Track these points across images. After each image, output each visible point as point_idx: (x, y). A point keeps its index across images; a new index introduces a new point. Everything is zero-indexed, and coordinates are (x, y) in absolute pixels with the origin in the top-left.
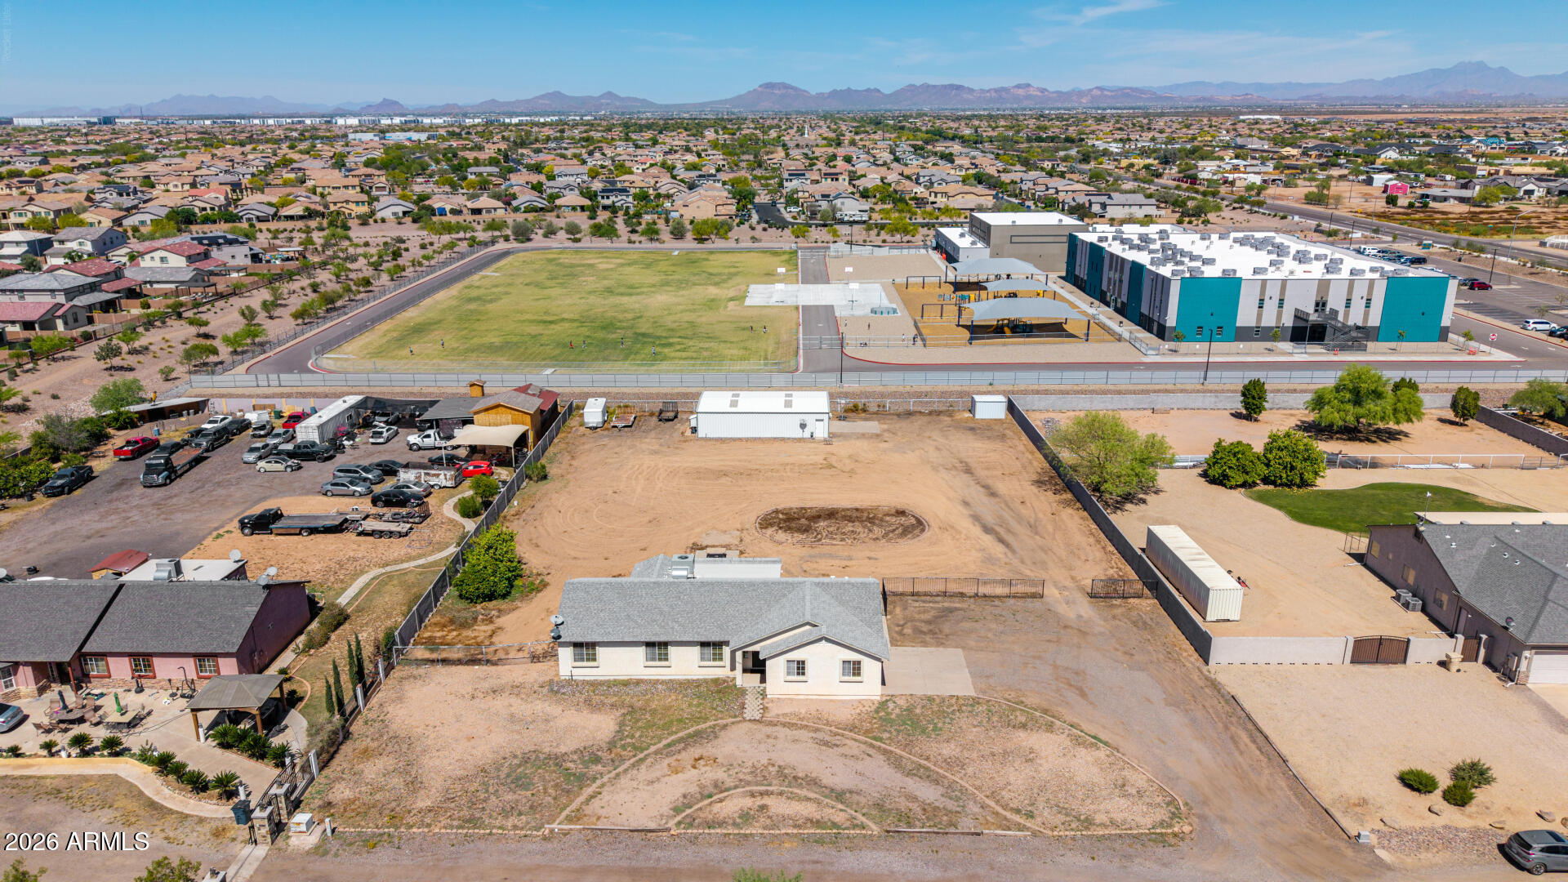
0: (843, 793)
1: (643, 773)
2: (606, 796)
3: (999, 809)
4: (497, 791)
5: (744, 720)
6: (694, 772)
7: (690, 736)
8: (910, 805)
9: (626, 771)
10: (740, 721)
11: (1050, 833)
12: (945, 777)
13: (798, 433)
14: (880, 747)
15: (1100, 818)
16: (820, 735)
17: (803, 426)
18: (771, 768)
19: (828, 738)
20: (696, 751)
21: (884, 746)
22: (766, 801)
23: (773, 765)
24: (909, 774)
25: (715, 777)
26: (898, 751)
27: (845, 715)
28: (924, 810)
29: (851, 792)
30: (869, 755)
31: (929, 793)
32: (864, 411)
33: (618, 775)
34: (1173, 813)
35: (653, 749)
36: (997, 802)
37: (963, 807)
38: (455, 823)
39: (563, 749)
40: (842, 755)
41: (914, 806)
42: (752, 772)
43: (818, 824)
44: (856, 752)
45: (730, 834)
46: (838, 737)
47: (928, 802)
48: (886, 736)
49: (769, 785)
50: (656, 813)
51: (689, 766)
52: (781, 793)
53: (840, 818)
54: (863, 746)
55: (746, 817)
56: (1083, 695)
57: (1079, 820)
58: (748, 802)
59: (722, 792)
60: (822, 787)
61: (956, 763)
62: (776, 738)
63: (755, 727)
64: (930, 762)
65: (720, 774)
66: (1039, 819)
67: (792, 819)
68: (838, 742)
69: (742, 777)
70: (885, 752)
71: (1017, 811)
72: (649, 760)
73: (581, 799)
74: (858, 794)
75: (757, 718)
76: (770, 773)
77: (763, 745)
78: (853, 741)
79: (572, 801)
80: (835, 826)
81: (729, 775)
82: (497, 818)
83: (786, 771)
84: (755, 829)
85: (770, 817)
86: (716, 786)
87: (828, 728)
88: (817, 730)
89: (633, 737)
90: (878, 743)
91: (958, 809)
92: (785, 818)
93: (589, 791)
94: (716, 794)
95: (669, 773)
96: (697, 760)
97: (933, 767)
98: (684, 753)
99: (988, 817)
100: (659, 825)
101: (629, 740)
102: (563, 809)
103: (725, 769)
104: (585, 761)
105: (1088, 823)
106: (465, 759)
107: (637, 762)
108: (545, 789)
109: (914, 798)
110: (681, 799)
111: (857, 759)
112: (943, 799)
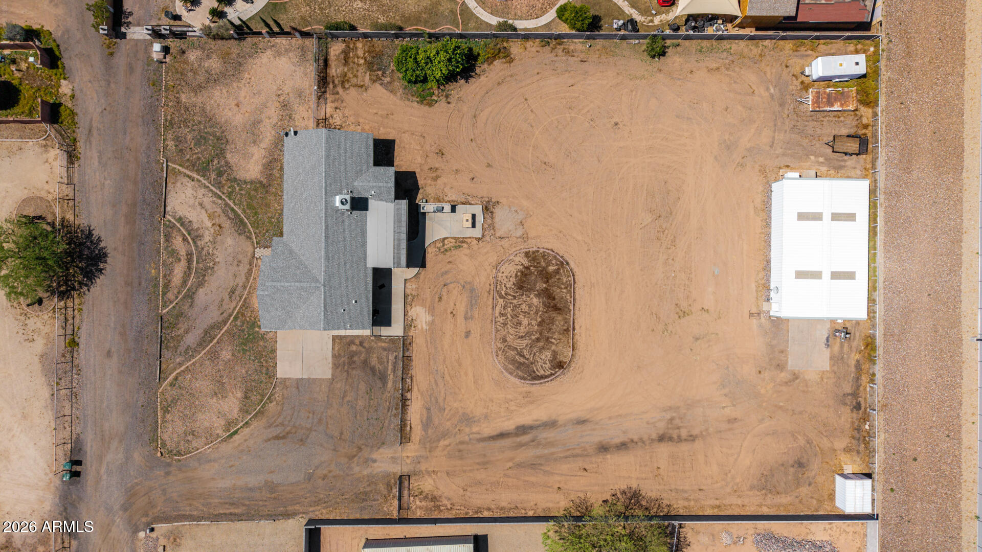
0: (192, 298)
1: (208, 200)
2: (190, 184)
3: (178, 371)
4: (194, 130)
5: (255, 248)
6: (210, 225)
7: (242, 221)
8: (183, 330)
9: (211, 191)
10: (254, 246)
11: (160, 391)
12: (203, 349)
14: (229, 319)
15: (169, 417)
16: (239, 289)
18: (211, 264)
19: (237, 293)
20: (227, 224)
21: (230, 321)
22: (183, 263)
23: (214, 264)
24: (206, 332)
25: (205, 236)
26: (225, 328)
28: (179, 336)
29: (192, 302)
30: (222, 313)
31: (191, 339)
33: (208, 187)
34: (171, 451)
35: (231, 203)
36: (183, 371)
37: (180, 355)
38: (169, 118)
39: (229, 156)
40: (222, 300)
41: (181, 331)
42: (209, 254)
43: (167, 286)
44: (225, 307)
45: (160, 245)
46: (238, 298)
47: (184, 338)
48: (238, 323)
49: (197, 262)
50: (177, 210)
51: (214, 222)
52: (189, 268)
53: (170, 295)
54: (230, 311)
55: (173, 253)
56: (277, 438)
57: (168, 406)
58: (183, 252)
59: (193, 240)
60: (197, 288)
61: (214, 356)
62: (238, 266)
63: (249, 254)
64: (216, 343)
65: (207, 237)
66: (169, 388)
67: (170, 273)
68: (233, 298)
69: (206, 249)
70: (225, 322)
71: (176, 379)
72: (220, 201)
73: (188, 173)
74: (191, 306)
75: (256, 255)
76: (208, 263)
77: (231, 259)
78: (234, 306)
79: (187, 168)
80: (164, 294)
81: (207, 243)
82: (172, 135)
83: (209, 271)
84: (163, 256)
85: (172, 263)
86: (197, 237)
87: (246, 293)
88: (245, 287)
89: (241, 189)
90: (232, 318)
91: (178, 352)
92: (171, 271)
93: (195, 175)
94: (191, 237)
95: (208, 212)
96: (220, 226)
97: (211, 344)
98: (225, 218)
99: (172, 365)
100: (169, 212)
101: (237, 188)
102: (180, 165)
103: (211, 240)
104: (219, 168)
105: (166, 411)
106: (220, 107)
107: (219, 195)
108: (196, 153)
109: (187, 331)
110: (188, 220)
111: (219, 307)
112: (186, 346)
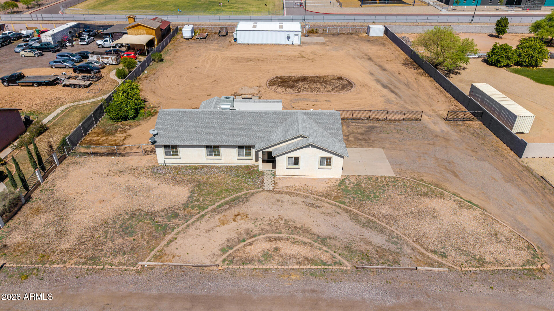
0: (325, 239)
1: (204, 225)
2: (180, 240)
3: (423, 251)
4: (112, 237)
5: (264, 190)
6: (234, 223)
7: (232, 200)
8: (368, 247)
9: (193, 223)
10: (261, 191)
11: (459, 269)
12: (386, 228)
13: (286, 42)
14: (344, 208)
15: (488, 258)
16: (308, 200)
17: (288, 38)
18: (280, 222)
19: (313, 202)
20: (236, 210)
21: (346, 207)
22: (279, 244)
23: (282, 219)
24: (364, 226)
25: (247, 227)
26: (355, 211)
27: (321, 188)
28: (377, 251)
29: (330, 238)
30: (338, 213)
31: (378, 239)
32: (317, 32)
33: (188, 226)
34: (533, 255)
35: (210, 208)
36: (421, 246)
37: (401, 249)
38: (82, 260)
39: (156, 209)
40: (322, 213)
41: (370, 248)
42: (269, 224)
43: (312, 261)
44: (330, 211)
45: (256, 269)
46: (318, 201)
47: (378, 245)
48: (347, 200)
49: (280, 233)
50: (210, 253)
51: (232, 220)
52: (287, 239)
53: (325, 257)
54: (334, 207)
55: (267, 256)
56: (456, 175)
57: (475, 259)
58: (267, 245)
59: (251, 238)
60: (312, 234)
61: (391, 219)
62: (282, 201)
63: (270, 194)
64: (375, 218)
65: (250, 225)
66: (450, 258)
67: (295, 258)
68: (319, 205)
69: (263, 227)
70: (348, 211)
71: (435, 252)
72: (207, 216)
73: (164, 242)
74: (335, 239)
75: (271, 189)
76: (280, 225)
77: (275, 206)
78: (328, 204)
79: (158, 244)
80: (323, 263)
81: (256, 226)
82: (109, 257)
83: (289, 223)
84: (272, 265)
85: (281, 256)
86: (247, 233)
87: (312, 196)
88: (306, 197)
89: (198, 201)
90: (343, 206)
91: (398, 251)
92: (291, 257)
93: (169, 237)
94: (248, 239)
95: (219, 224)
96: (236, 216)
97: (378, 222)
98: (228, 211)
99: (418, 257)
100: (212, 262)
101: (196, 203)
102: (152, 250)
103: (253, 222)
104: (168, 216)
105: (482, 261)
106: (96, 215)
107: (200, 217)
108: (142, 236)
109: (369, 243)
110: (226, 243)
111: (331, 215)
112: (387, 244)
